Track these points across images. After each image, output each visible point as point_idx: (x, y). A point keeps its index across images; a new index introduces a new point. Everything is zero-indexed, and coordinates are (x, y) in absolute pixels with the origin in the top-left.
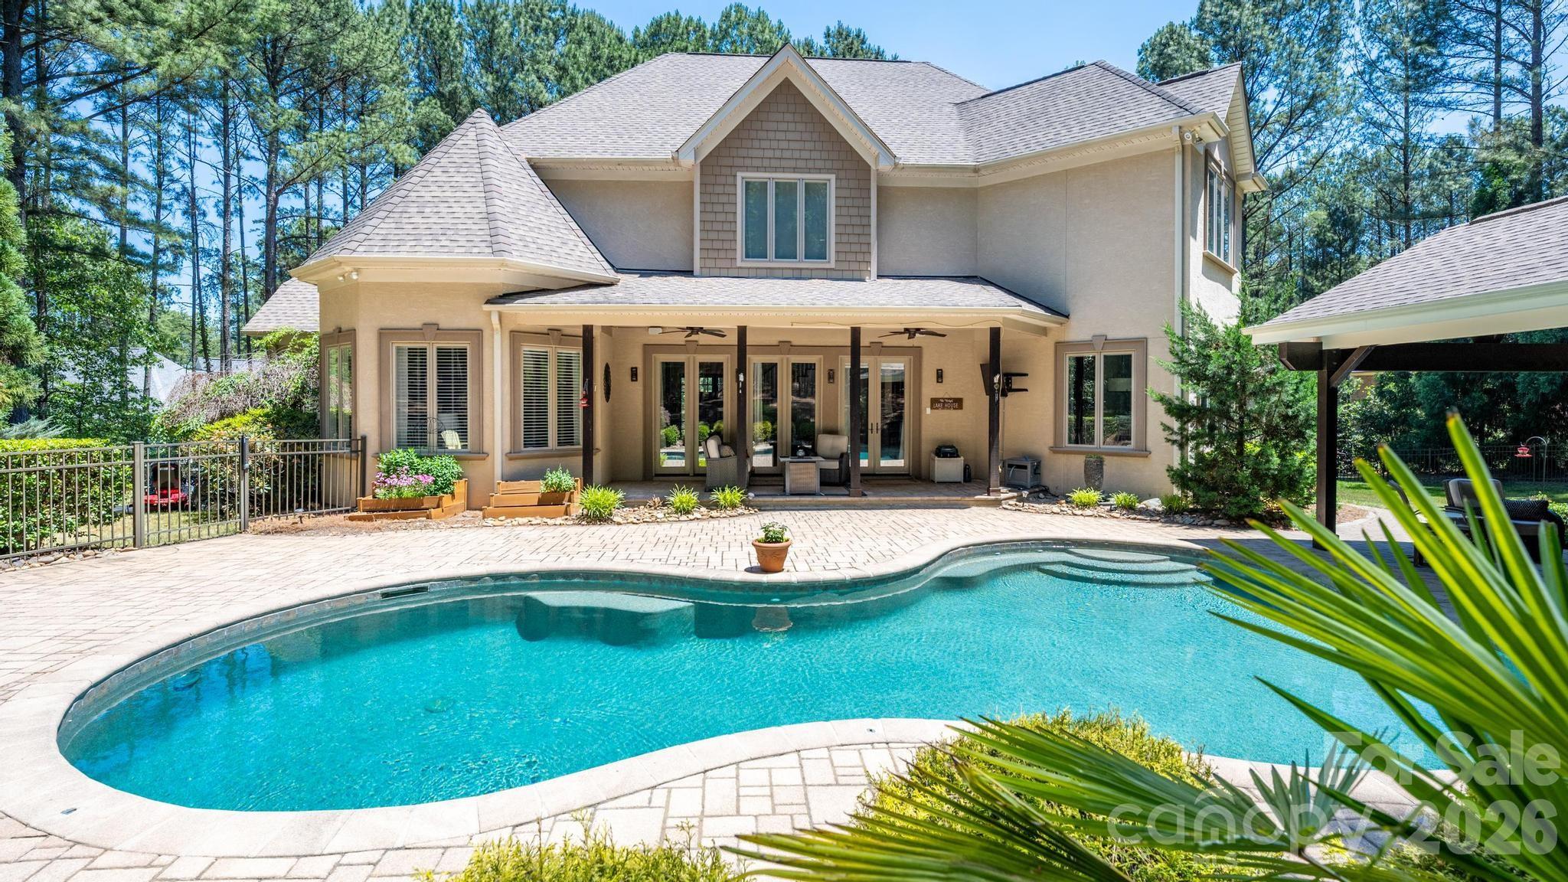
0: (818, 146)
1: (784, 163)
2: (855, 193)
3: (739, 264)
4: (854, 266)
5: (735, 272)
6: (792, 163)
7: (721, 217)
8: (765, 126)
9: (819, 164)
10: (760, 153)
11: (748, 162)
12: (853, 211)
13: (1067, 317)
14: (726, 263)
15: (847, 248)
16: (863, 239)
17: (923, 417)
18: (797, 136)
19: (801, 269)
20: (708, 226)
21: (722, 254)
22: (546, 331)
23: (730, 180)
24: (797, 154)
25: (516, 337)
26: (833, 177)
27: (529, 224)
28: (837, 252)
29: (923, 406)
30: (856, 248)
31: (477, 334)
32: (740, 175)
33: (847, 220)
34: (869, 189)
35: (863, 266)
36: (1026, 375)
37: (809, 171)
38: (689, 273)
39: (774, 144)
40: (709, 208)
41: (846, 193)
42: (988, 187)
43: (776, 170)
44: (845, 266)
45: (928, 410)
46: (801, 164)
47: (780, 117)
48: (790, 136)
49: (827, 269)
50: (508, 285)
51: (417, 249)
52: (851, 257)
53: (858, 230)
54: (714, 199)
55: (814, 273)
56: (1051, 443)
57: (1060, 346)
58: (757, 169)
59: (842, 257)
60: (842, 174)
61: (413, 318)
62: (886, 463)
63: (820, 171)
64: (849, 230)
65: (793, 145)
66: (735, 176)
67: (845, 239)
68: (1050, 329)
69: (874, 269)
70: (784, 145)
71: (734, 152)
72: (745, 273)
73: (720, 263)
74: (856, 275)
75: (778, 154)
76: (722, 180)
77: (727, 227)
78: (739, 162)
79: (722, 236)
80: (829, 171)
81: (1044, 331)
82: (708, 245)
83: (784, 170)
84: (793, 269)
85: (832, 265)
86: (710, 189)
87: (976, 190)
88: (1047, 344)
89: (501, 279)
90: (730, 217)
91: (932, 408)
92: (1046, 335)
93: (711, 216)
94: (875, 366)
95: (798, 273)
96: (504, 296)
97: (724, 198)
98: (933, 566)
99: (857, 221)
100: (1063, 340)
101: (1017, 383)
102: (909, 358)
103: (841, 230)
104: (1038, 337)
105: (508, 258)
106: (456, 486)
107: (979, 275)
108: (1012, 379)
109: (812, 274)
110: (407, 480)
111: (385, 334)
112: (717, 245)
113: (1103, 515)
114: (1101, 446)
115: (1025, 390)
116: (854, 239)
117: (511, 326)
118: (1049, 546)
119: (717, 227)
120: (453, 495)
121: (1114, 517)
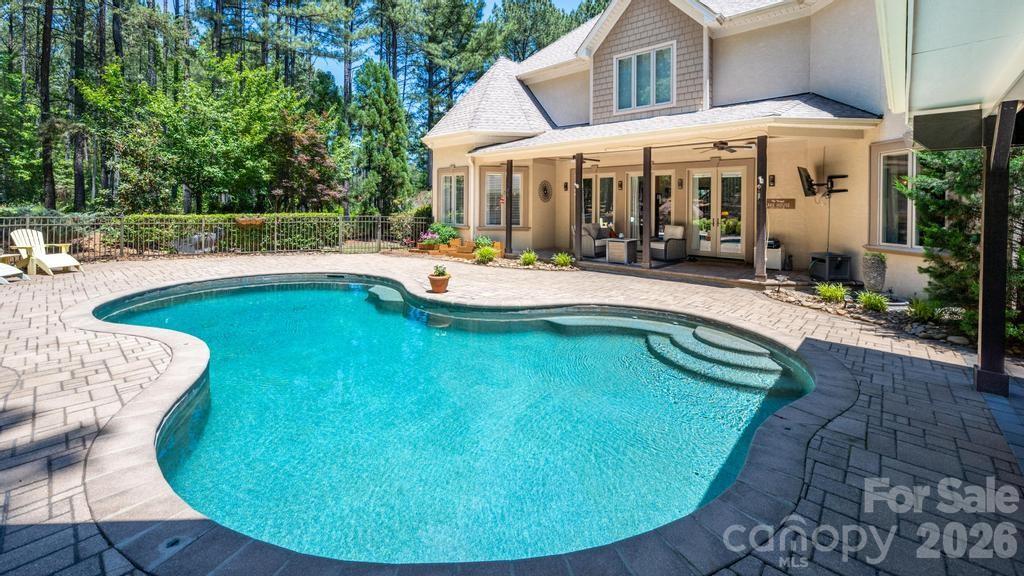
0: (665, 23)
1: (644, 42)
2: (692, 49)
3: (615, 114)
4: (691, 102)
5: (612, 120)
6: (647, 41)
7: (604, 87)
8: (633, 21)
9: (665, 36)
10: (627, 40)
11: (620, 47)
12: (690, 63)
13: (881, 117)
14: (608, 115)
15: (685, 90)
16: (697, 81)
18: (651, 21)
19: (652, 111)
20: (598, 94)
21: (605, 109)
23: (610, 62)
24: (650, 33)
25: (483, 169)
26: (674, 42)
28: (678, 95)
30: (691, 89)
31: (467, 168)
32: (615, 57)
33: (685, 71)
34: (703, 45)
35: (697, 101)
36: (845, 176)
37: (659, 42)
38: (588, 124)
39: (637, 31)
40: (598, 82)
41: (685, 51)
42: (818, 12)
43: (637, 47)
44: (683, 104)
46: (654, 38)
48: (646, 22)
49: (670, 108)
52: (688, 96)
53: (694, 76)
54: (601, 76)
55: (662, 112)
56: (865, 242)
57: (874, 147)
58: (626, 50)
59: (681, 97)
60: (681, 38)
61: (448, 163)
63: (665, 40)
64: (687, 77)
65: (648, 28)
66: (613, 58)
67: (684, 84)
68: (867, 130)
69: (706, 101)
70: (642, 29)
71: (612, 44)
72: (618, 119)
73: (604, 115)
74: (692, 108)
75: (638, 37)
76: (604, 63)
77: (608, 91)
78: (615, 49)
79: (606, 98)
80: (672, 38)
81: (859, 135)
82: (597, 105)
83: (642, 46)
84: (647, 112)
85: (674, 104)
86: (598, 70)
87: (808, 18)
88: (862, 145)
89: (474, 141)
90: (610, 85)
92: (862, 137)
93: (599, 87)
94: (716, 175)
95: (651, 114)
96: (476, 149)
97: (606, 74)
98: (544, 311)
99: (693, 69)
100: (877, 140)
101: (839, 184)
102: (744, 168)
103: (681, 78)
104: (856, 141)
105: (472, 130)
106: (451, 241)
107: (811, 91)
108: (834, 180)
109: (660, 113)
110: (430, 236)
111: (440, 171)
112: (602, 104)
113: (830, 310)
114: (914, 246)
115: (845, 191)
116: (690, 83)
117: (479, 163)
118: (684, 320)
119: (603, 92)
120: (449, 245)
121: (838, 314)
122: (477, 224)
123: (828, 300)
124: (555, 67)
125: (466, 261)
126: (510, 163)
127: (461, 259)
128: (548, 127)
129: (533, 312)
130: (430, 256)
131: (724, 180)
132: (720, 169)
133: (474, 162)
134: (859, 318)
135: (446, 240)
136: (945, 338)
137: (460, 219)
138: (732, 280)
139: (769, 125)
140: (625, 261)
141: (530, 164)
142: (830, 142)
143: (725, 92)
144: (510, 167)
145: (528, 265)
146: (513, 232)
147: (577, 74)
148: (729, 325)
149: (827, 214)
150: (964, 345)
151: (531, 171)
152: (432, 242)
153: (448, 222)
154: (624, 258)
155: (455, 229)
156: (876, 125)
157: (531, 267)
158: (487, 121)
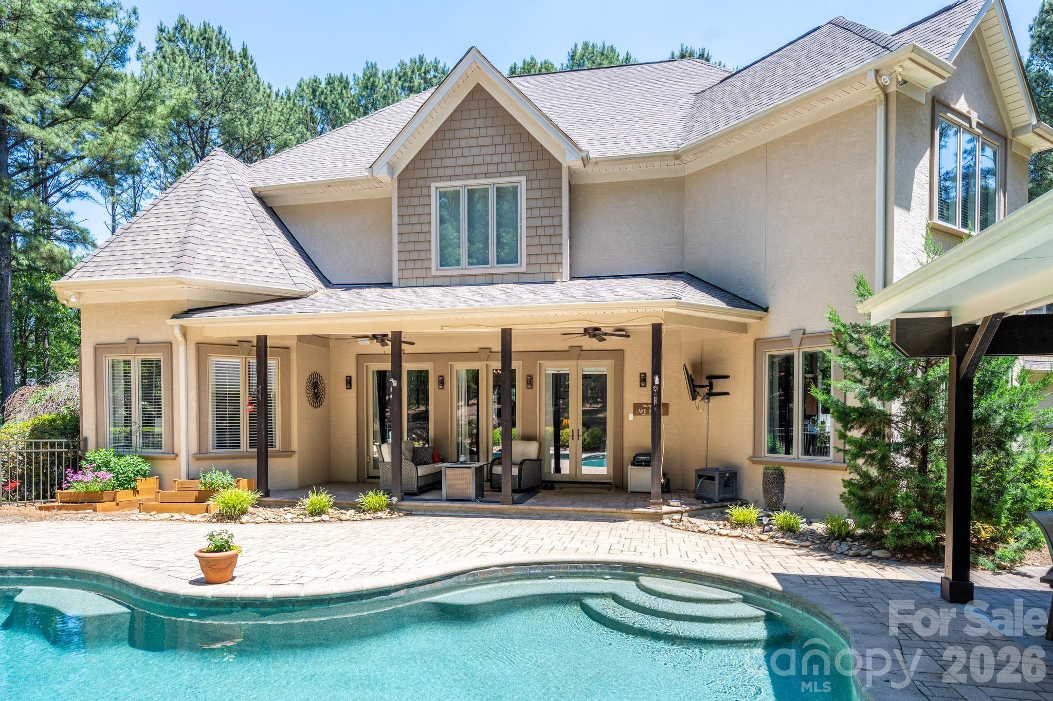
0: (509, 148)
1: (476, 170)
2: (547, 193)
3: (434, 272)
4: (546, 268)
5: (429, 282)
6: (483, 169)
7: (417, 228)
8: (459, 134)
9: (510, 167)
10: (452, 162)
11: (441, 172)
12: (545, 212)
13: (766, 310)
14: (422, 273)
15: (538, 250)
16: (554, 240)
17: (625, 424)
18: (488, 141)
19: (493, 275)
20: (405, 238)
21: (419, 264)
22: (236, 343)
23: (425, 191)
24: (487, 159)
25: (204, 349)
26: (523, 179)
27: (223, 245)
28: (528, 255)
29: (625, 411)
30: (547, 250)
31: (169, 346)
32: (433, 185)
33: (538, 222)
34: (561, 188)
35: (555, 268)
36: (726, 377)
37: (500, 174)
38: (389, 285)
39: (466, 152)
40: (406, 220)
41: (537, 194)
42: (695, 173)
43: (468, 176)
44: (536, 269)
45: (631, 417)
46: (492, 168)
47: (471, 123)
48: (481, 141)
49: (518, 273)
50: (193, 301)
51: (116, 272)
52: (542, 259)
53: (549, 231)
54: (411, 211)
55: (505, 278)
56: (750, 453)
57: (759, 344)
58: (450, 178)
59: (533, 259)
60: (533, 175)
61: (119, 335)
62: (588, 470)
63: (510, 173)
64: (540, 231)
65: (484, 151)
66: (430, 187)
67: (536, 241)
68: (751, 324)
69: (566, 270)
70: (475, 151)
71: (428, 164)
72: (439, 281)
73: (417, 273)
74: (547, 277)
75: (470, 161)
76: (417, 192)
77: (422, 237)
78: (433, 172)
79: (419, 246)
80: (519, 173)
81: (743, 328)
82: (405, 256)
83: (476, 176)
84: (485, 275)
85: (524, 268)
86: (406, 202)
87: (683, 178)
88: (746, 342)
89: (185, 296)
90: (425, 228)
91: (635, 414)
92: (747, 332)
93: (407, 229)
94: (576, 371)
95: (490, 281)
96: (190, 312)
97: (419, 210)
98: (428, 587)
99: (547, 222)
100: (762, 336)
101: (719, 385)
102: (611, 362)
103: (533, 232)
104: (738, 335)
105: (183, 276)
106: (140, 484)
107: (686, 270)
108: (714, 381)
109: (503, 279)
110: (90, 476)
111: (99, 349)
112: (414, 256)
113: (750, 536)
114: (800, 456)
115: (727, 394)
116: (545, 240)
117: (194, 338)
118: (619, 572)
119: (414, 238)
120: (136, 491)
121: (761, 540)
122: (194, 449)
123: (741, 524)
124: (329, 184)
125: (188, 517)
126: (262, 341)
127: (177, 516)
128: (318, 284)
129: (413, 591)
130: (101, 515)
131: (585, 377)
132: (582, 363)
133: (185, 335)
134: (783, 543)
135: (129, 481)
136: (870, 554)
137: (153, 442)
138: (623, 511)
139: (665, 310)
140: (473, 496)
141: (293, 343)
142: (710, 335)
143: (590, 259)
144: (262, 346)
145: (319, 514)
146: (269, 460)
147: (368, 201)
148: (682, 570)
149: (706, 423)
150: (888, 559)
151: (294, 356)
152: (95, 487)
153: (124, 445)
154: (471, 491)
155: (147, 459)
156: (761, 318)
157: (325, 517)
158: (211, 261)
